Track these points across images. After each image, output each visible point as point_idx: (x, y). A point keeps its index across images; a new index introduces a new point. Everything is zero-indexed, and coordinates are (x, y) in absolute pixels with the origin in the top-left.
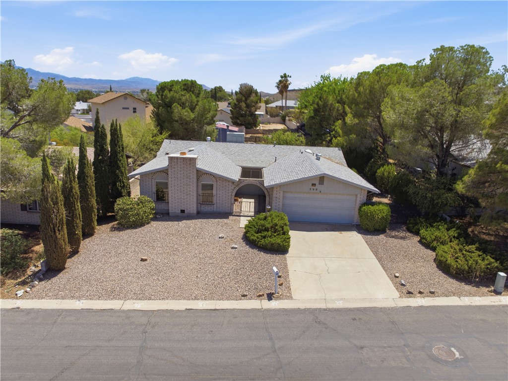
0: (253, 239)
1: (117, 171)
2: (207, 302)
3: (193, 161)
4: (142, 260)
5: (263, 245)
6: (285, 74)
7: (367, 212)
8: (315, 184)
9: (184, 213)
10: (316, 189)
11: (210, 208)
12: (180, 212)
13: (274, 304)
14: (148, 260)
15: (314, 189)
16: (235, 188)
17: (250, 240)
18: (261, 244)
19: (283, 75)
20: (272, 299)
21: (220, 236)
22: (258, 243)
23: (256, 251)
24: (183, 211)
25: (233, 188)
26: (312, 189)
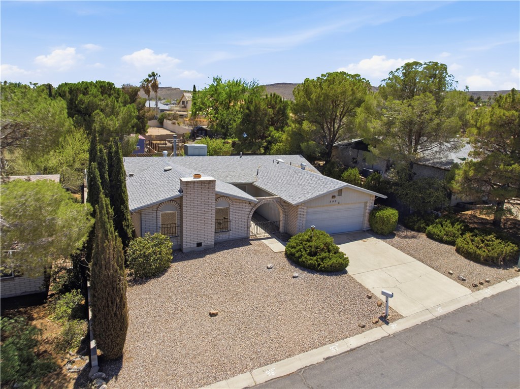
0: (311, 264)
1: (122, 206)
2: (336, 344)
3: (211, 183)
4: (212, 315)
6: (153, 73)
7: (383, 217)
8: (335, 196)
9: (201, 246)
10: (336, 201)
12: (197, 246)
13: (394, 328)
14: (220, 314)
15: (333, 201)
16: (252, 209)
19: (151, 74)
20: (389, 323)
21: (269, 266)
24: (199, 245)
25: (249, 210)
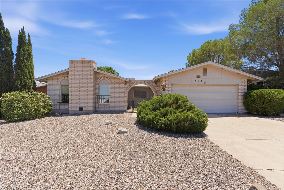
0: (149, 120)
5: (165, 126)
8: (200, 76)
10: (201, 81)
11: (106, 107)
12: (78, 110)
15: (198, 81)
16: (127, 88)
17: (144, 122)
18: (162, 124)
21: (107, 122)
22: (158, 122)
23: (155, 135)
24: (81, 109)
25: (125, 88)
26: (197, 81)
